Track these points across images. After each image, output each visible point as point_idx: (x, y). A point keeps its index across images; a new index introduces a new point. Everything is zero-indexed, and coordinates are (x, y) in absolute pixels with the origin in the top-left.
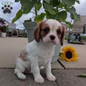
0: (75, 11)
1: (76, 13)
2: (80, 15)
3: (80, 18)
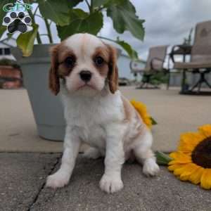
0: (133, 9)
1: (137, 17)
2: (144, 21)
3: (143, 29)
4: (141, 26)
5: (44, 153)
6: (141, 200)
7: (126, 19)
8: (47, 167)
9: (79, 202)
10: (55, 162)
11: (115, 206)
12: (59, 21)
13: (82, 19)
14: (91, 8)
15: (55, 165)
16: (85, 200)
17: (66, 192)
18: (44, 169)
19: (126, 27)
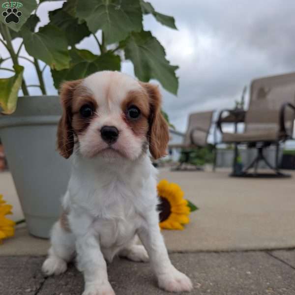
1: (168, 62)
2: (177, 67)
3: (176, 79)
4: (174, 74)
7: (153, 63)
12: (54, 62)
13: (90, 61)
14: (102, 47)
19: (153, 74)
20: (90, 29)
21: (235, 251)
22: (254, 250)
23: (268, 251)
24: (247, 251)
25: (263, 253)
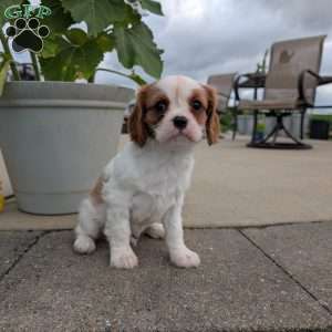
0: (152, 37)
2: (162, 51)
3: (161, 63)
4: (160, 58)
5: (20, 231)
6: (128, 282)
7: (138, 48)
8: (20, 248)
9: (50, 287)
10: (31, 242)
11: (93, 289)
15: (30, 246)
16: (58, 285)
17: (38, 276)
18: (16, 250)
19: (137, 60)
20: (75, 19)
21: (209, 228)
22: (227, 228)
23: (239, 229)
24: (220, 228)
25: (234, 231)
